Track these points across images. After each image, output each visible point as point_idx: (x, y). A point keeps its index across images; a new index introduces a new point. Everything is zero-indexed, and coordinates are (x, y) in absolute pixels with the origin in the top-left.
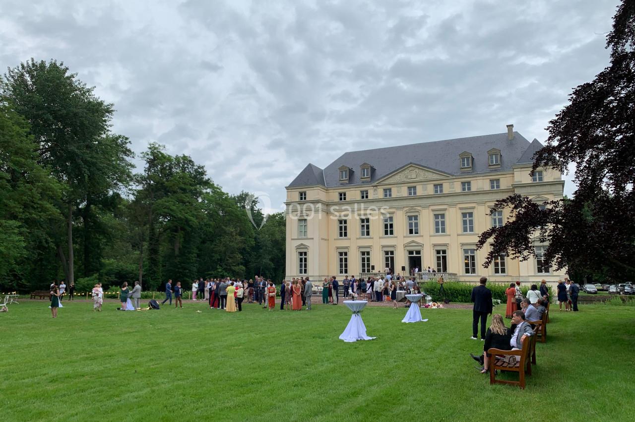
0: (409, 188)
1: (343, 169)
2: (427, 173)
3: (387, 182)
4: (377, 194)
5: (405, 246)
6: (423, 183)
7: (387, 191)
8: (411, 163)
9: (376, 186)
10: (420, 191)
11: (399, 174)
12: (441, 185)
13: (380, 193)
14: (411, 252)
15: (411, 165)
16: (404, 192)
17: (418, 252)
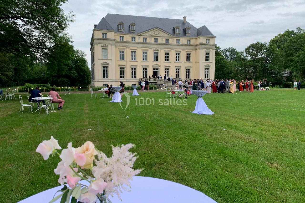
0: (155, 39)
1: (121, 24)
2: (163, 33)
3: (145, 34)
4: (140, 40)
5: (153, 66)
6: (161, 38)
7: (145, 39)
8: (157, 27)
9: (140, 36)
10: (160, 41)
11: (151, 31)
12: (168, 40)
13: (141, 40)
14: (154, 69)
15: (157, 28)
16: (153, 41)
17: (157, 69)
